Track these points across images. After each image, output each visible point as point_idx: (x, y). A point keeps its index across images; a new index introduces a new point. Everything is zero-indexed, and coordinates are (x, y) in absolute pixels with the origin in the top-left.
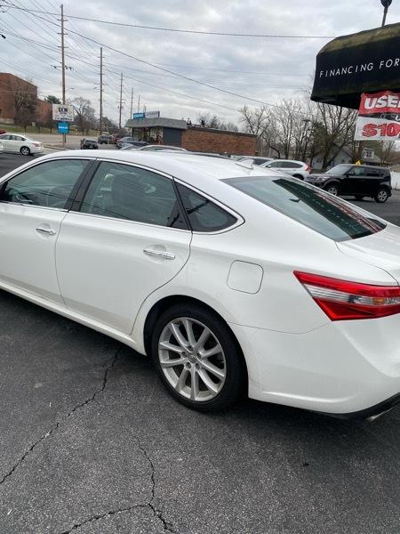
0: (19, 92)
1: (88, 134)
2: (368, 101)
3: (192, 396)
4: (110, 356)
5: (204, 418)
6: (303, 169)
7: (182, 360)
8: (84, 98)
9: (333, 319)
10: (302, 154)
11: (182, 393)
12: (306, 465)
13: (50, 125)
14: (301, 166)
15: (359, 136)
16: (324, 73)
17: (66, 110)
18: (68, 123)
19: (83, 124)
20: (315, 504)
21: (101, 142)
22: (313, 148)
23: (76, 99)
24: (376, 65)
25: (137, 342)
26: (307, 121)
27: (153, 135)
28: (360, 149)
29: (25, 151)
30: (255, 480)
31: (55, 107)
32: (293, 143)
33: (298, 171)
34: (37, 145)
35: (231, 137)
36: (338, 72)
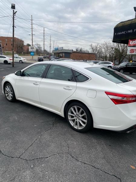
0: (18, 43)
1: (40, 56)
2: (131, 42)
3: (78, 128)
4: (54, 119)
5: (81, 134)
6: (112, 64)
7: (75, 118)
8: (39, 44)
9: (116, 104)
10: (111, 59)
11: (75, 127)
12: (110, 145)
13: (28, 53)
14: (111, 63)
15: (128, 53)
16: (116, 34)
17: (33, 48)
18: (34, 52)
19: (38, 52)
20: (112, 154)
21: (44, 58)
22: (115, 57)
23: (36, 44)
24: (133, 30)
25: (62, 114)
26: (113, 48)
27: (61, 55)
28: (132, 57)
29: (21, 62)
30: (96, 148)
31: (30, 47)
32: (108, 55)
33: (110, 65)
34: (24, 60)
35: (87, 54)
36: (121, 33)
